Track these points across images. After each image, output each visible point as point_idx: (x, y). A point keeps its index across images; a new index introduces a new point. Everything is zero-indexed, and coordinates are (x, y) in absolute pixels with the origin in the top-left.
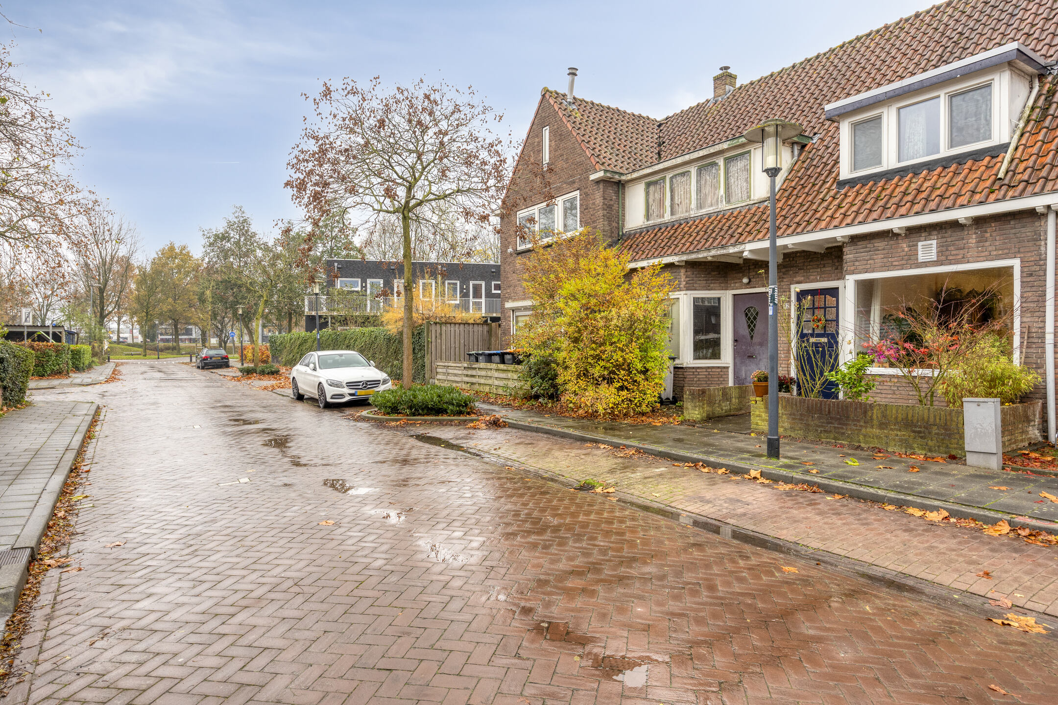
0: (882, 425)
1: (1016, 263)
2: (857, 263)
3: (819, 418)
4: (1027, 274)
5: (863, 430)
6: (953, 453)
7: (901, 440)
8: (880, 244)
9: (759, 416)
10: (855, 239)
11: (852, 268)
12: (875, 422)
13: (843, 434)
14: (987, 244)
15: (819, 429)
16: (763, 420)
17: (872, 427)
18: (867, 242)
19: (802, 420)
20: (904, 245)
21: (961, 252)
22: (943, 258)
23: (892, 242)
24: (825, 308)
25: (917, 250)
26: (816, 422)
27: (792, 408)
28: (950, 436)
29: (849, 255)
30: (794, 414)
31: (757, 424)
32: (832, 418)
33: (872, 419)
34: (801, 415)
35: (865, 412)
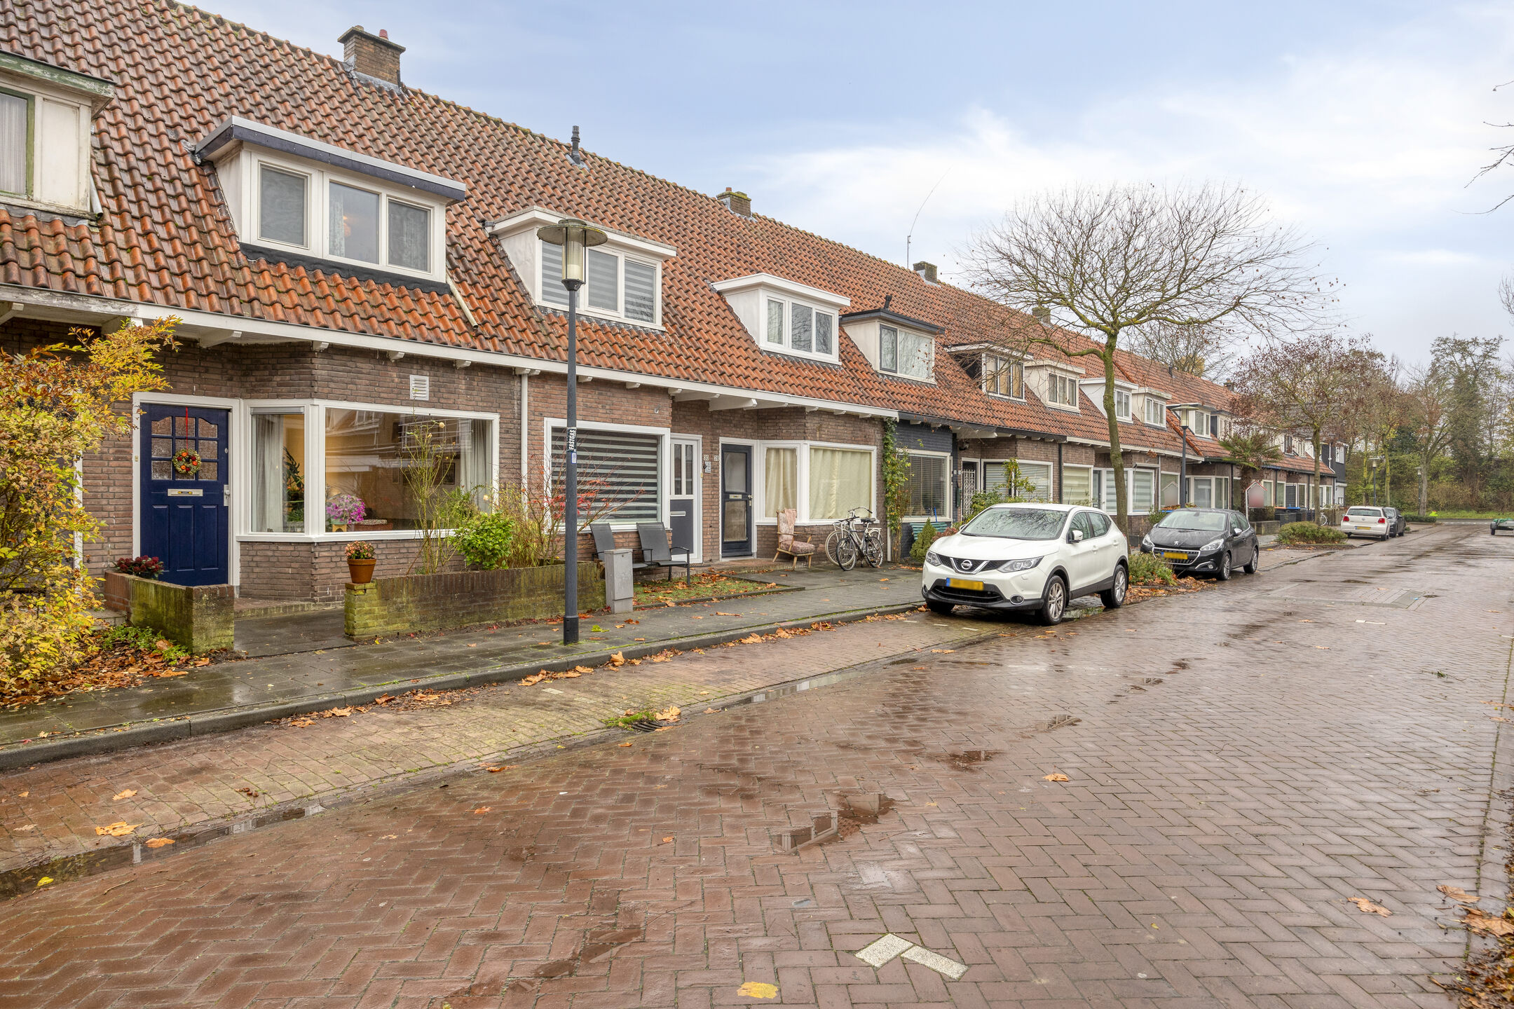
0: (530, 592)
1: (495, 418)
2: (332, 385)
3: (460, 598)
4: (504, 431)
5: (511, 603)
6: (589, 606)
7: (547, 605)
8: (365, 366)
9: (370, 612)
10: (335, 350)
11: (326, 390)
12: (523, 590)
13: (490, 611)
14: (475, 393)
15: (461, 613)
16: (376, 618)
17: (520, 596)
18: (345, 358)
19: (437, 605)
20: (394, 374)
21: (452, 396)
22: (435, 399)
23: (379, 367)
24: (196, 440)
25: (408, 384)
26: (458, 604)
27: (422, 590)
28: (585, 590)
29: (321, 369)
30: (426, 599)
31: (366, 626)
32: (476, 595)
33: (520, 588)
34: (436, 598)
35: (513, 580)
